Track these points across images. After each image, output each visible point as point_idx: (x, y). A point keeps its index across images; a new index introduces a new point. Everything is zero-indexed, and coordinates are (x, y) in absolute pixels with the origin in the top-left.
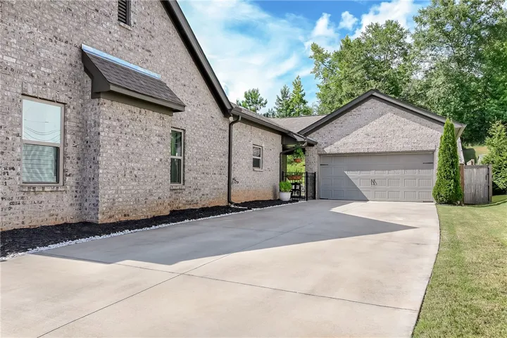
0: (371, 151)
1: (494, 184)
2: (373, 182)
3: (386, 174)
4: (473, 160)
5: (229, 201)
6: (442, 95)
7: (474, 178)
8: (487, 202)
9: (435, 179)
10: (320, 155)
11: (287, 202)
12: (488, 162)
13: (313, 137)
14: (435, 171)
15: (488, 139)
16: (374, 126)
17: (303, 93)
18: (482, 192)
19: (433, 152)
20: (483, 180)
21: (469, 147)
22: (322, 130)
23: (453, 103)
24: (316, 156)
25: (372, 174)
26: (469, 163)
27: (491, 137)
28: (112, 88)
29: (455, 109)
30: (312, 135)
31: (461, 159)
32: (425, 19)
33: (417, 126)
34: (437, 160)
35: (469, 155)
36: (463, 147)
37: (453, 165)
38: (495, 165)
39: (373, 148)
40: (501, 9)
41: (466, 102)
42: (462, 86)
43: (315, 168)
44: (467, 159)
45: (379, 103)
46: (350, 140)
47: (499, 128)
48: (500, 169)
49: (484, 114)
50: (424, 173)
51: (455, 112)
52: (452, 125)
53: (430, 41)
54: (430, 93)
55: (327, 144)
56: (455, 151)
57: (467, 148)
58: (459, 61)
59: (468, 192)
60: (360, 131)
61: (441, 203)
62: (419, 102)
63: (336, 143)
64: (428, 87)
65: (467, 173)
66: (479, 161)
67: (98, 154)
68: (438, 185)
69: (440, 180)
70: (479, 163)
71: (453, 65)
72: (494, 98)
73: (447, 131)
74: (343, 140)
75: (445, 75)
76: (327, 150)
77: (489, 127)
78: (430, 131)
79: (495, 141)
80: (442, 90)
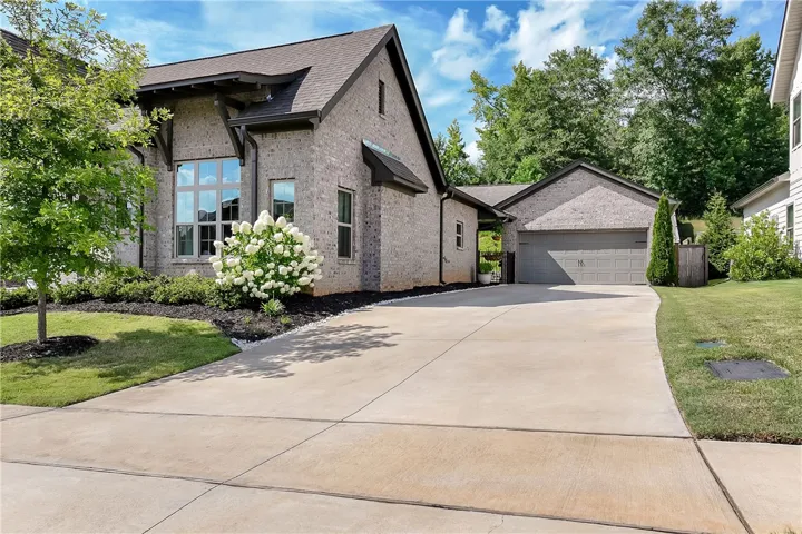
0: (577, 228)
1: (710, 266)
2: (581, 263)
3: (594, 254)
4: (690, 239)
5: (441, 280)
6: (652, 153)
7: (689, 258)
8: (703, 284)
9: (649, 259)
10: (519, 232)
11: (487, 285)
12: (706, 240)
13: (512, 212)
14: (649, 250)
15: (706, 214)
16: (583, 200)
17: (462, 143)
18: (698, 274)
19: (647, 229)
20: (698, 261)
21: (686, 221)
22: (522, 204)
23: (665, 164)
24: (515, 234)
25: (579, 254)
26: (685, 242)
27: (710, 211)
28: (396, 179)
29: (669, 171)
30: (510, 209)
31: (676, 238)
32: (630, 51)
33: (629, 200)
34: (651, 239)
35: (686, 232)
36: (678, 222)
37: (668, 244)
38: (714, 245)
39: (581, 225)
40: (725, 43)
41: (681, 162)
42: (677, 141)
43: (514, 248)
44: (683, 237)
45: (587, 175)
46: (555, 216)
47: (718, 202)
48: (719, 249)
49: (704, 178)
50: (636, 252)
51: (668, 176)
52: (667, 202)
53: (636, 81)
54: (636, 149)
55: (529, 220)
56: (670, 229)
57: (683, 222)
58: (673, 108)
59: (683, 274)
60: (566, 205)
61: (656, 284)
62: (622, 160)
63: (538, 219)
64: (633, 141)
65: (682, 252)
66: (697, 239)
67: (379, 233)
68: (652, 265)
69: (655, 260)
70: (696, 242)
71: (666, 113)
72: (716, 157)
73: (662, 208)
74: (547, 215)
75: (655, 126)
76: (529, 226)
77: (708, 199)
78: (643, 207)
79: (714, 216)
80: (652, 145)
